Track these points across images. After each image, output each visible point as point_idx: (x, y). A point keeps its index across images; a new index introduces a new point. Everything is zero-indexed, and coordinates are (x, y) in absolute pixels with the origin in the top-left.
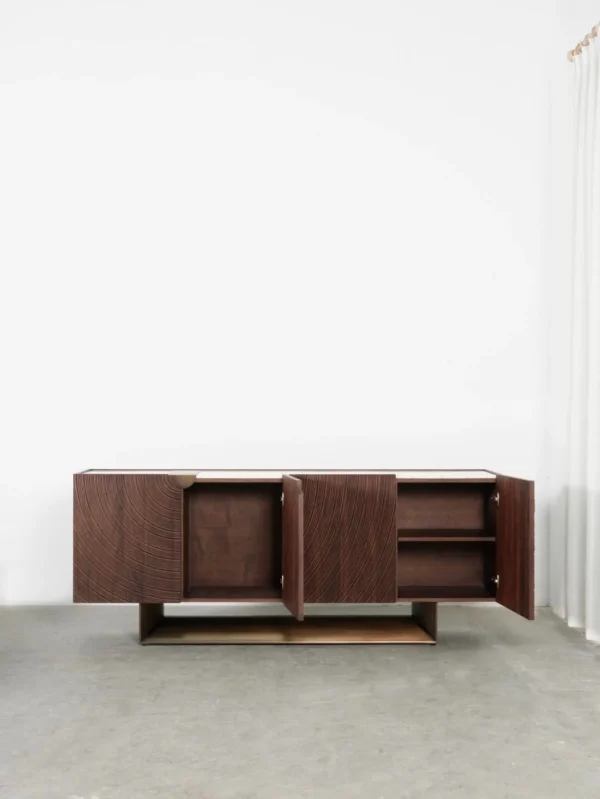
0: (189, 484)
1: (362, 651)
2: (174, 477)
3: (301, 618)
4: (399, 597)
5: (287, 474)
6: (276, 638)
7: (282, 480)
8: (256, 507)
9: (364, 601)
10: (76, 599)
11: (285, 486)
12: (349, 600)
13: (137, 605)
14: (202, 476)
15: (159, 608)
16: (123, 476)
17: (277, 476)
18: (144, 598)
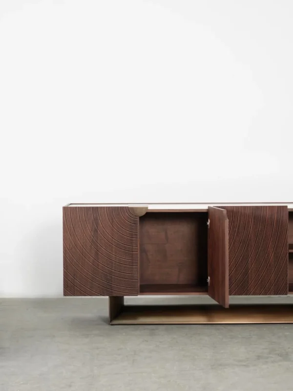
0: (144, 213)
1: (265, 328)
2: (132, 208)
3: (227, 306)
4: (289, 291)
5: (212, 206)
6: (201, 320)
7: (208, 210)
8: (185, 230)
9: (265, 294)
10: (65, 294)
11: (210, 214)
12: (254, 294)
13: (108, 297)
14: (152, 208)
15: (121, 299)
16: (97, 208)
17: (204, 207)
18: (112, 292)
